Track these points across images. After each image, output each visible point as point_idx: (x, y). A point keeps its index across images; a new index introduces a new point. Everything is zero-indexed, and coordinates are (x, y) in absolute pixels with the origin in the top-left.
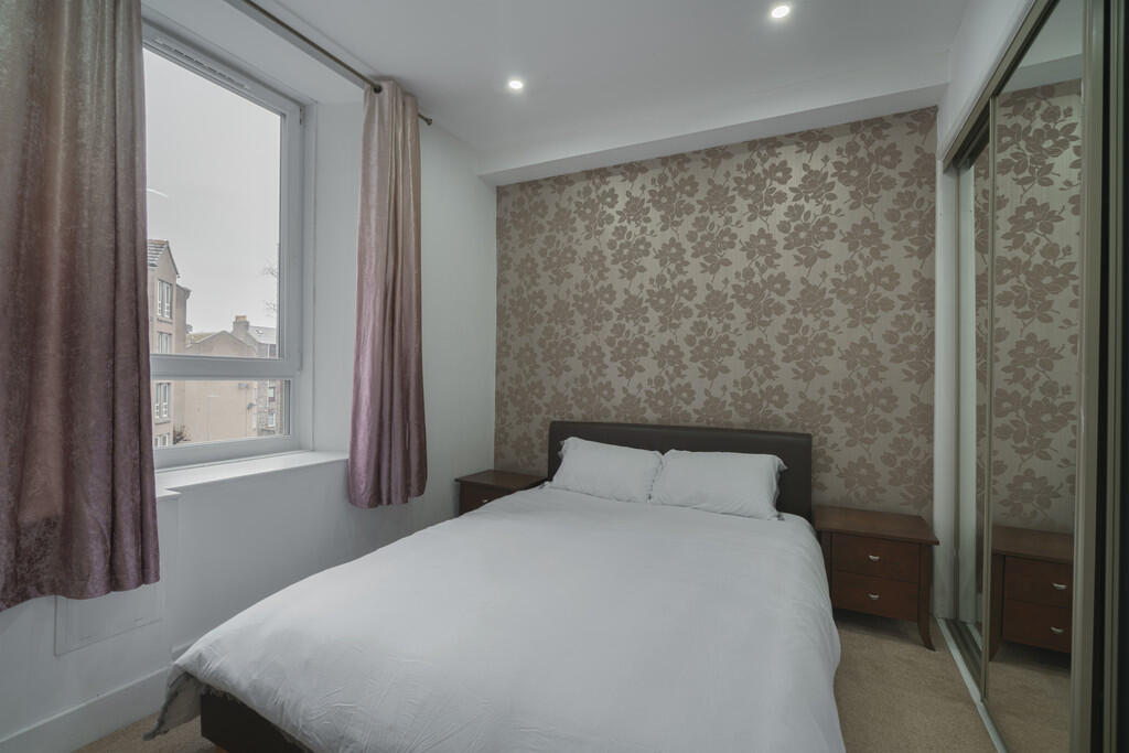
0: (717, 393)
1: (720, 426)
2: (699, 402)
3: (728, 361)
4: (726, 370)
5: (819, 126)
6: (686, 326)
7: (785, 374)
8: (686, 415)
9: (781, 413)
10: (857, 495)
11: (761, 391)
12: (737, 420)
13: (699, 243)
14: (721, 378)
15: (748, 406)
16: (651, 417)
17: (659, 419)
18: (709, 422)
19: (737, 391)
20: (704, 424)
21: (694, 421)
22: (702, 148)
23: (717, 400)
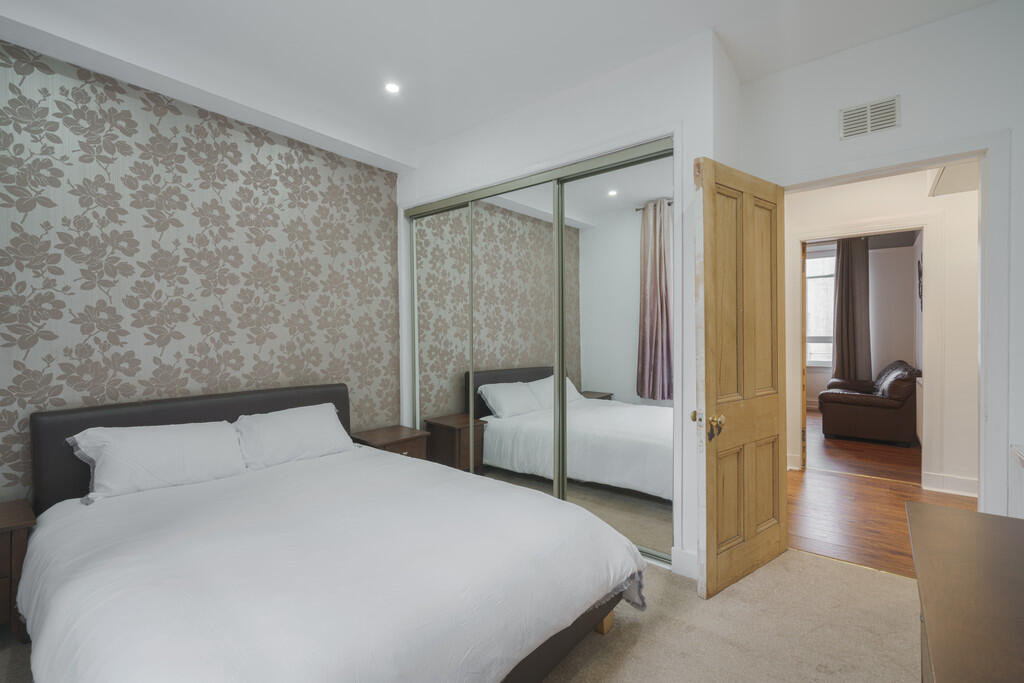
0: (264, 357)
1: (270, 387)
2: (248, 367)
3: (274, 328)
4: (273, 336)
5: (339, 153)
6: (232, 293)
7: (319, 339)
8: (236, 381)
9: (317, 370)
10: (365, 422)
11: (302, 353)
12: (284, 380)
13: (244, 213)
14: (269, 344)
15: (293, 367)
16: (195, 387)
17: (203, 389)
18: (258, 385)
19: (283, 355)
20: (253, 387)
21: (243, 386)
22: (247, 122)
23: (265, 363)
